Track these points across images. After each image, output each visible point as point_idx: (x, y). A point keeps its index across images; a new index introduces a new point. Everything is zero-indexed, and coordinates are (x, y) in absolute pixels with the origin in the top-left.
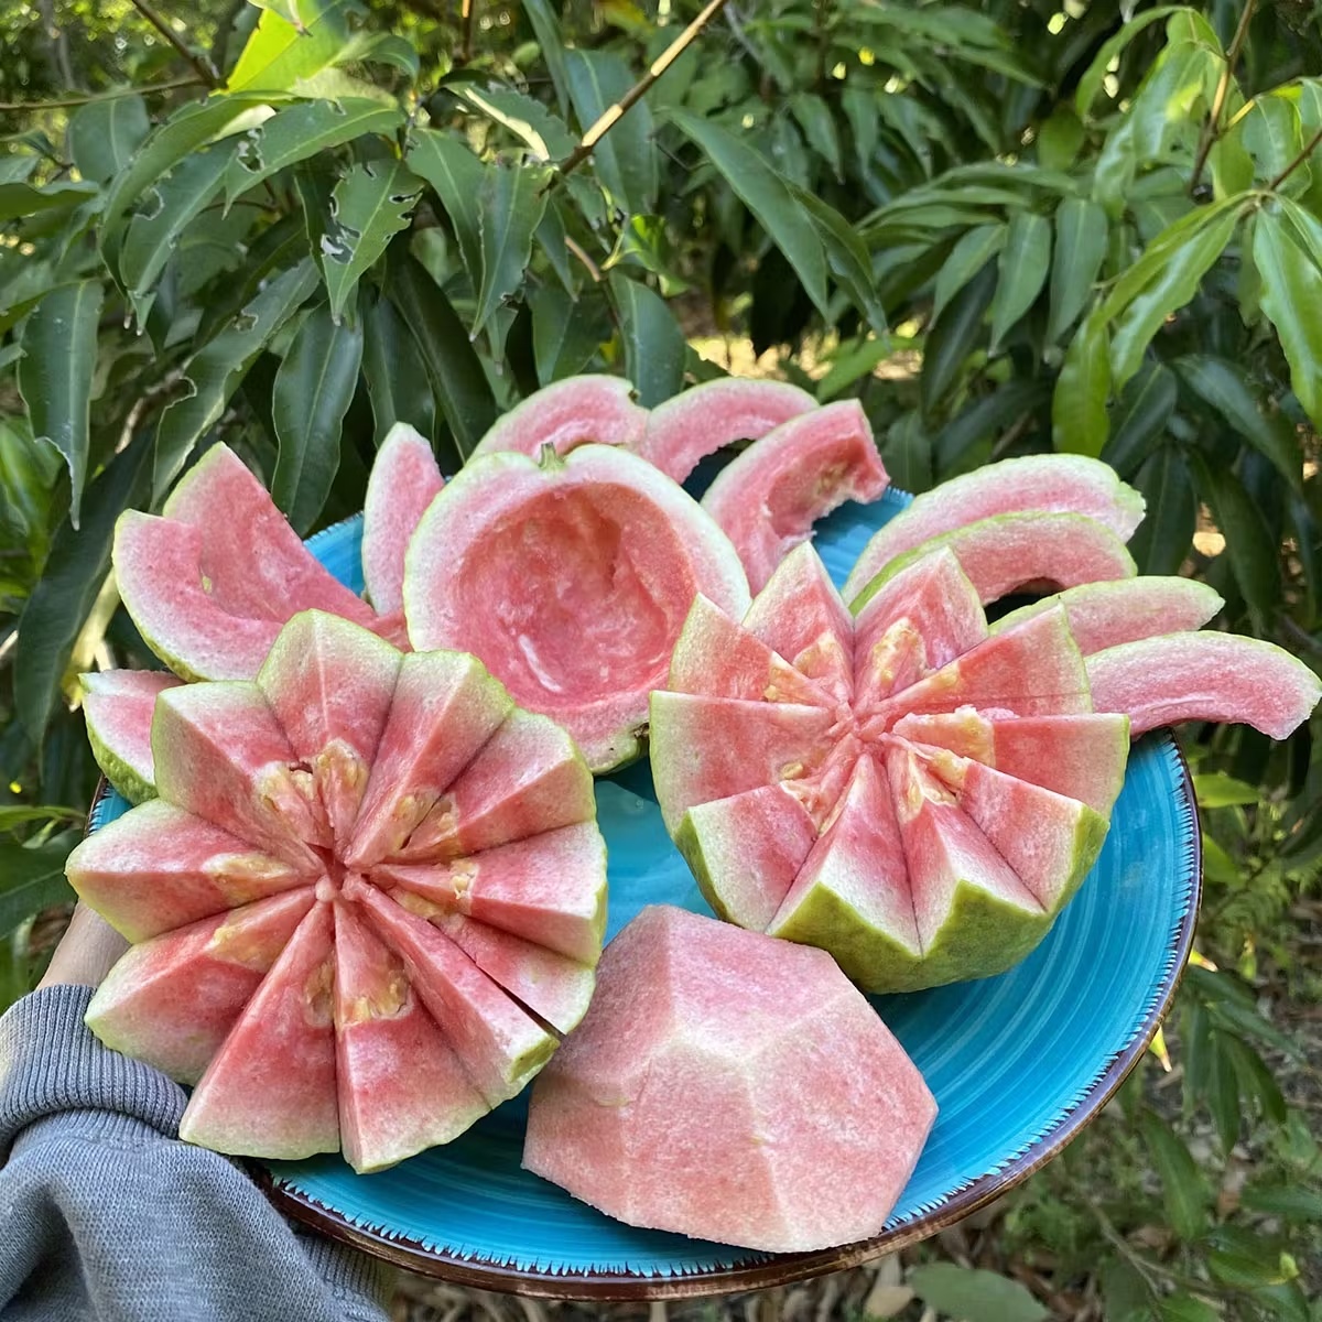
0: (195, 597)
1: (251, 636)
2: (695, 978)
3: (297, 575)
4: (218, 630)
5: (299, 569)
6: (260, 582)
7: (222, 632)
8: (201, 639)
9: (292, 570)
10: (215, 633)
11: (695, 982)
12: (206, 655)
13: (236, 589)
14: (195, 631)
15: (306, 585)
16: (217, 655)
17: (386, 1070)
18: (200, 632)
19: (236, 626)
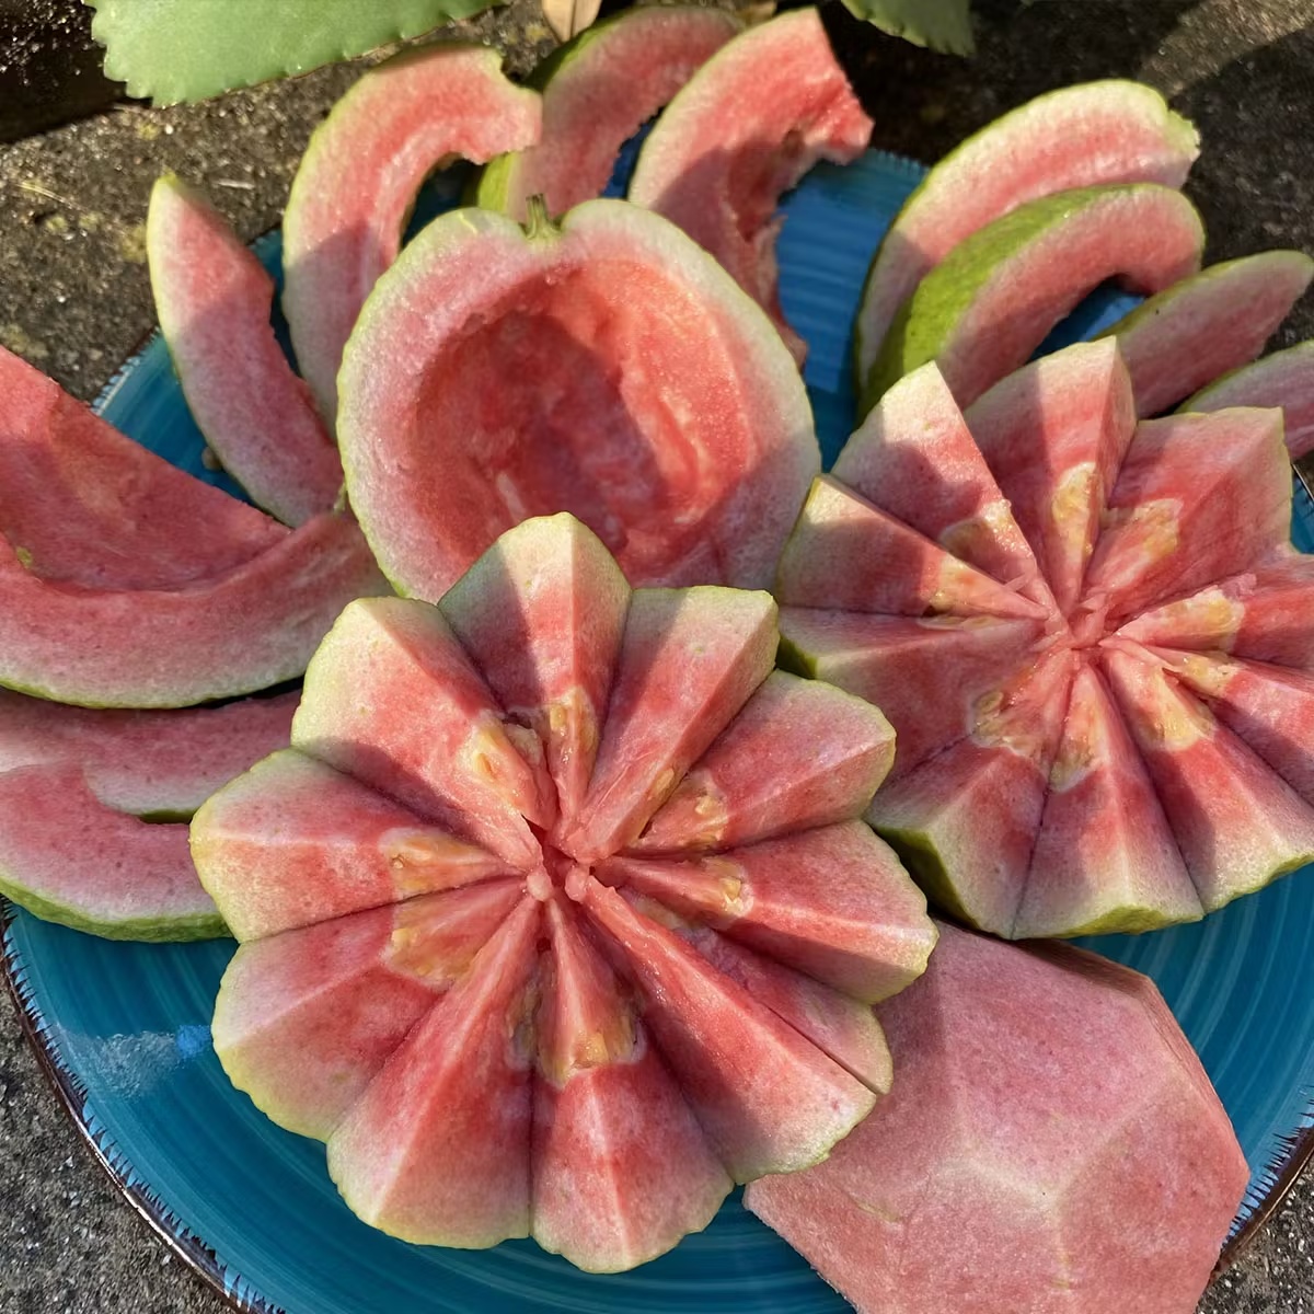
0: (16, 584)
1: (119, 623)
2: (977, 1052)
3: (132, 484)
4: (70, 626)
5: (131, 476)
6: (86, 518)
7: (77, 629)
8: (49, 647)
9: (123, 481)
10: (66, 634)
11: (977, 1058)
12: (63, 668)
13: (53, 536)
14: (35, 638)
15: (149, 497)
16: (79, 666)
17: (631, 1132)
18: (44, 636)
19: (93, 614)
